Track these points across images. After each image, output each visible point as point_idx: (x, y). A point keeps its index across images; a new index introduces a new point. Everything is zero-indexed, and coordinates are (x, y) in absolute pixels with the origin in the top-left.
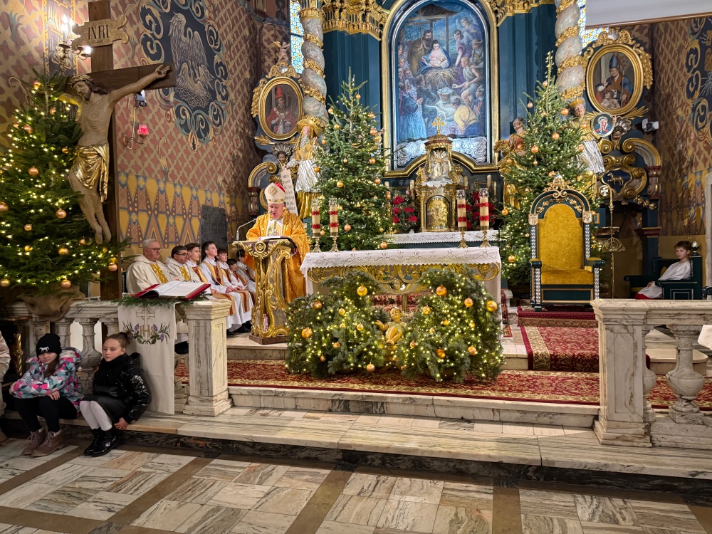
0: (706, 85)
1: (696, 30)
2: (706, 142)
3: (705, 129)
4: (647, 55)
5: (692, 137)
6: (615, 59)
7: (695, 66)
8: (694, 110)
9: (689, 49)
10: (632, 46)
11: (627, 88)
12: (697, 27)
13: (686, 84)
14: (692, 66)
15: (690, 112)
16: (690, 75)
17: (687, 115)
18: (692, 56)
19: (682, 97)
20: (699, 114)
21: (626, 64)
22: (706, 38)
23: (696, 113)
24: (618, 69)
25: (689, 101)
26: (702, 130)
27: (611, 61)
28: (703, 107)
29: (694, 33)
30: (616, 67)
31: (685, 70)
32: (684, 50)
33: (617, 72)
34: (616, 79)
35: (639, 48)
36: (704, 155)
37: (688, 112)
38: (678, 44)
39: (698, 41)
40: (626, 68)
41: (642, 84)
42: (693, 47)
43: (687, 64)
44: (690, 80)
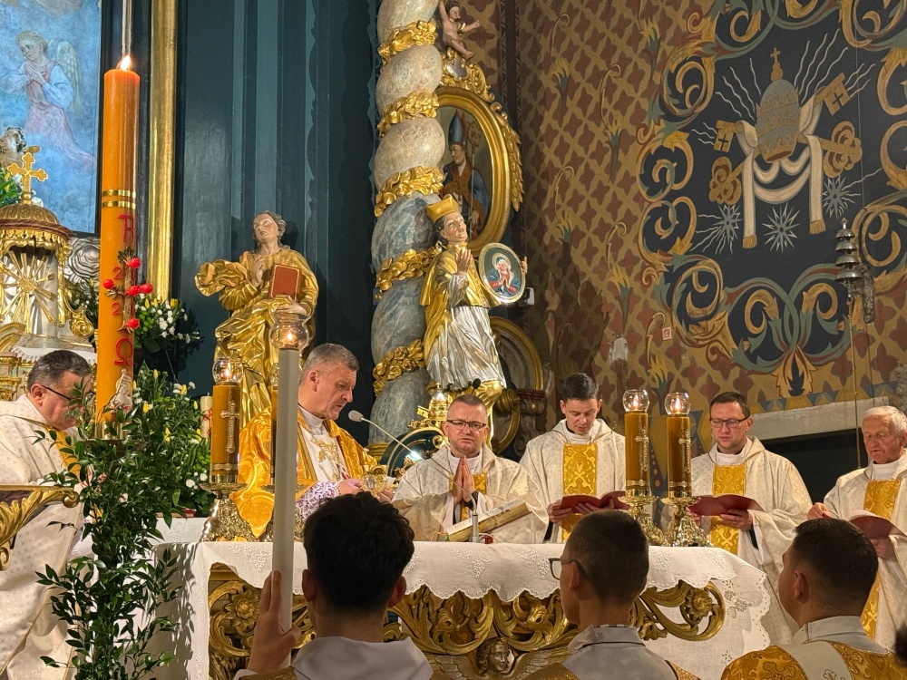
0: (716, 231)
1: (677, 111)
2: (715, 350)
3: (711, 323)
4: (514, 133)
5: (668, 335)
6: (458, 121)
7: (677, 187)
8: (671, 277)
9: (653, 147)
10: (489, 104)
11: (480, 198)
12: (682, 106)
13: (643, 218)
14: (663, 184)
15: (658, 280)
16: (657, 201)
17: (644, 288)
18: (662, 163)
19: (629, 244)
20: (690, 287)
21: (477, 141)
22: (716, 136)
23: (680, 288)
24: (464, 148)
25: (657, 257)
26: (703, 323)
27: (452, 126)
28: (705, 277)
29: (669, 116)
30: (461, 144)
31: (639, 187)
32: (634, 148)
33: (463, 157)
34: (461, 169)
35: (499, 112)
36: (709, 378)
37: (649, 278)
38: (613, 129)
39: (685, 136)
40: (477, 149)
41: (507, 195)
42: (667, 145)
43: (646, 178)
44: (660, 212)
